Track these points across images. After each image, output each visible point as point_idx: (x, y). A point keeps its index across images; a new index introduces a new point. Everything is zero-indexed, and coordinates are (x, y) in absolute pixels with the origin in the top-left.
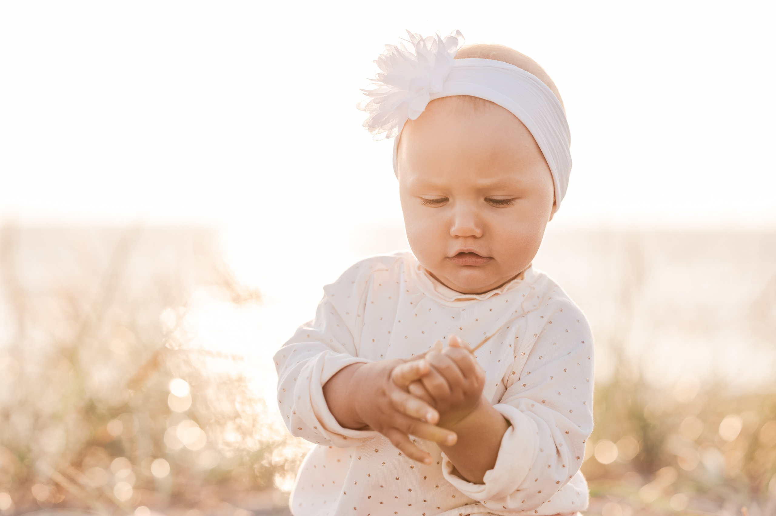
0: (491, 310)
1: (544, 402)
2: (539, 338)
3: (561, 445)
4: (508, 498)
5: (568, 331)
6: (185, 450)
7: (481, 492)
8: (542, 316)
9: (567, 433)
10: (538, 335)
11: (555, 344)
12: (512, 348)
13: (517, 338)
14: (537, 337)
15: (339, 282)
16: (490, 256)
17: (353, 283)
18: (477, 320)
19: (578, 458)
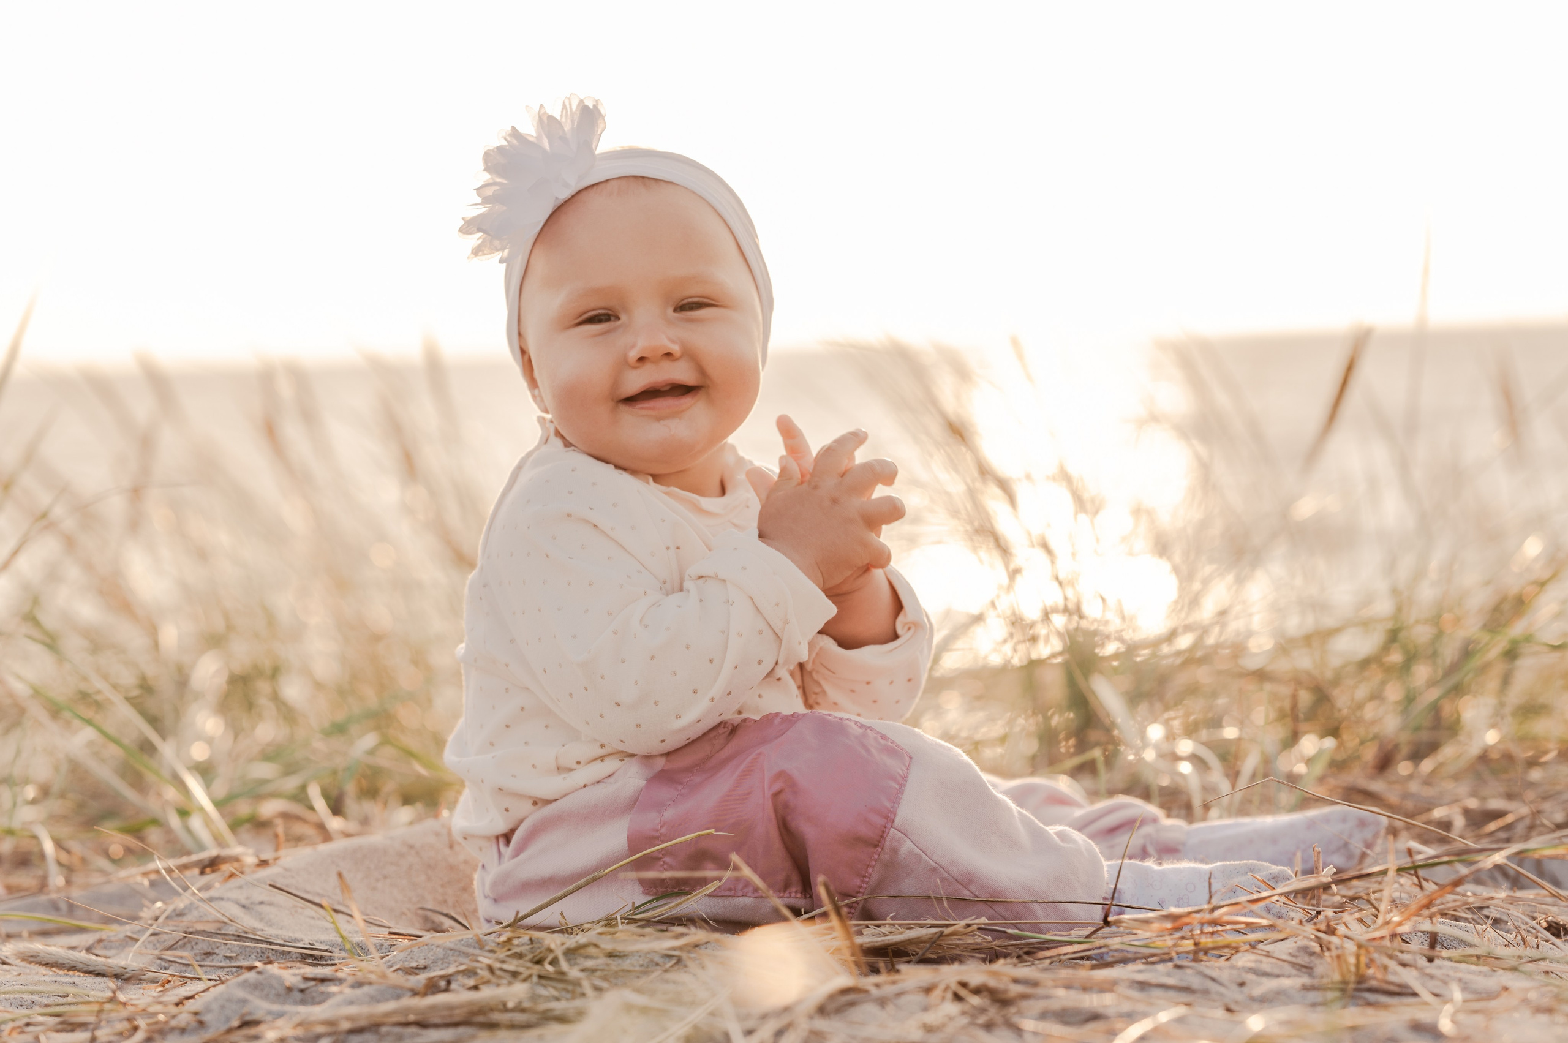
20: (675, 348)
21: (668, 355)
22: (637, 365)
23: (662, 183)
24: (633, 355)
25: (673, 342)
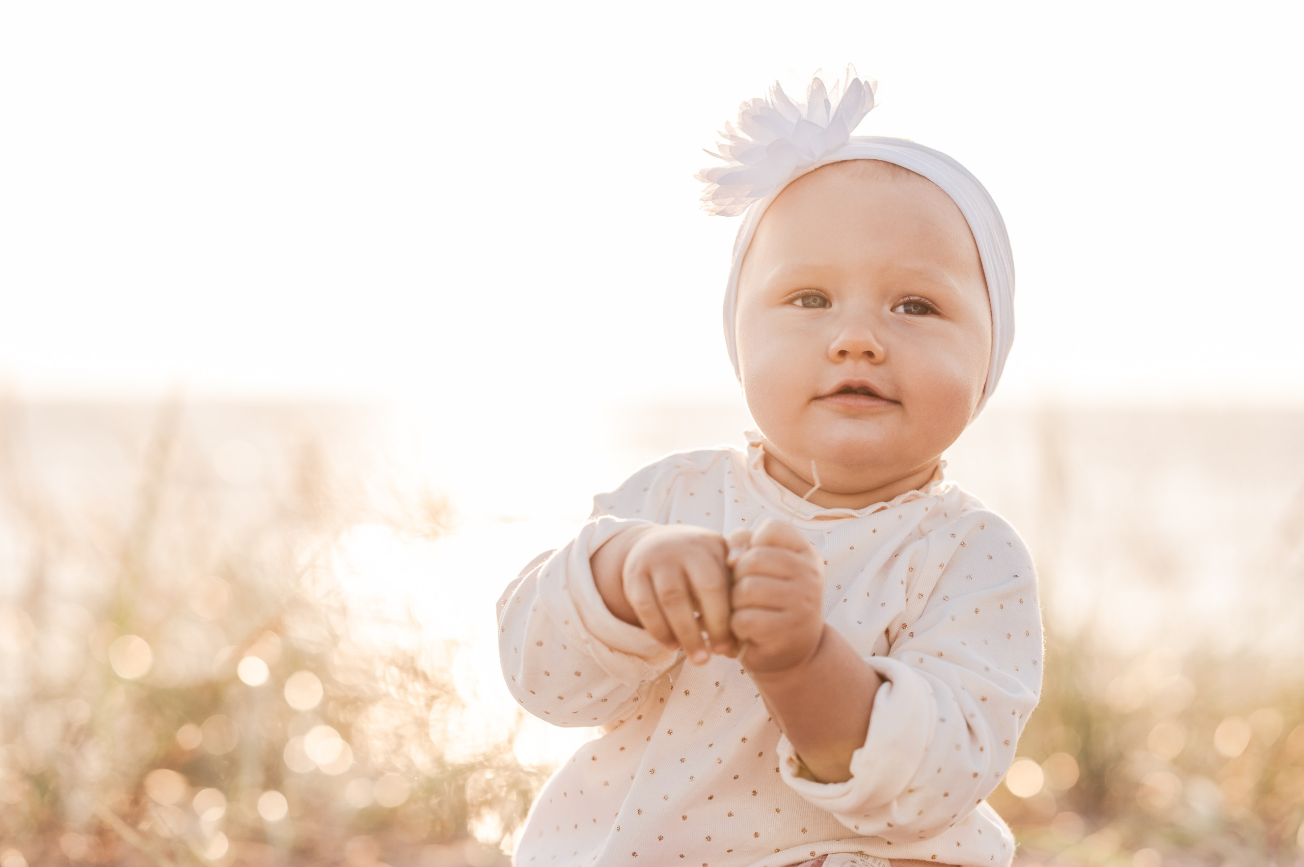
0: (874, 531)
1: (942, 655)
2: (946, 569)
3: (972, 716)
4: (895, 805)
5: (991, 558)
6: (317, 774)
7: (846, 794)
8: (953, 534)
9: (984, 699)
10: (945, 565)
11: (970, 577)
12: (904, 586)
13: (911, 569)
14: (944, 568)
15: (622, 489)
16: (895, 398)
17: (646, 490)
18: (852, 548)
19: (1007, 743)
20: (878, 349)
21: (870, 354)
22: (839, 359)
23: (914, 176)
24: (835, 346)
25: (878, 341)
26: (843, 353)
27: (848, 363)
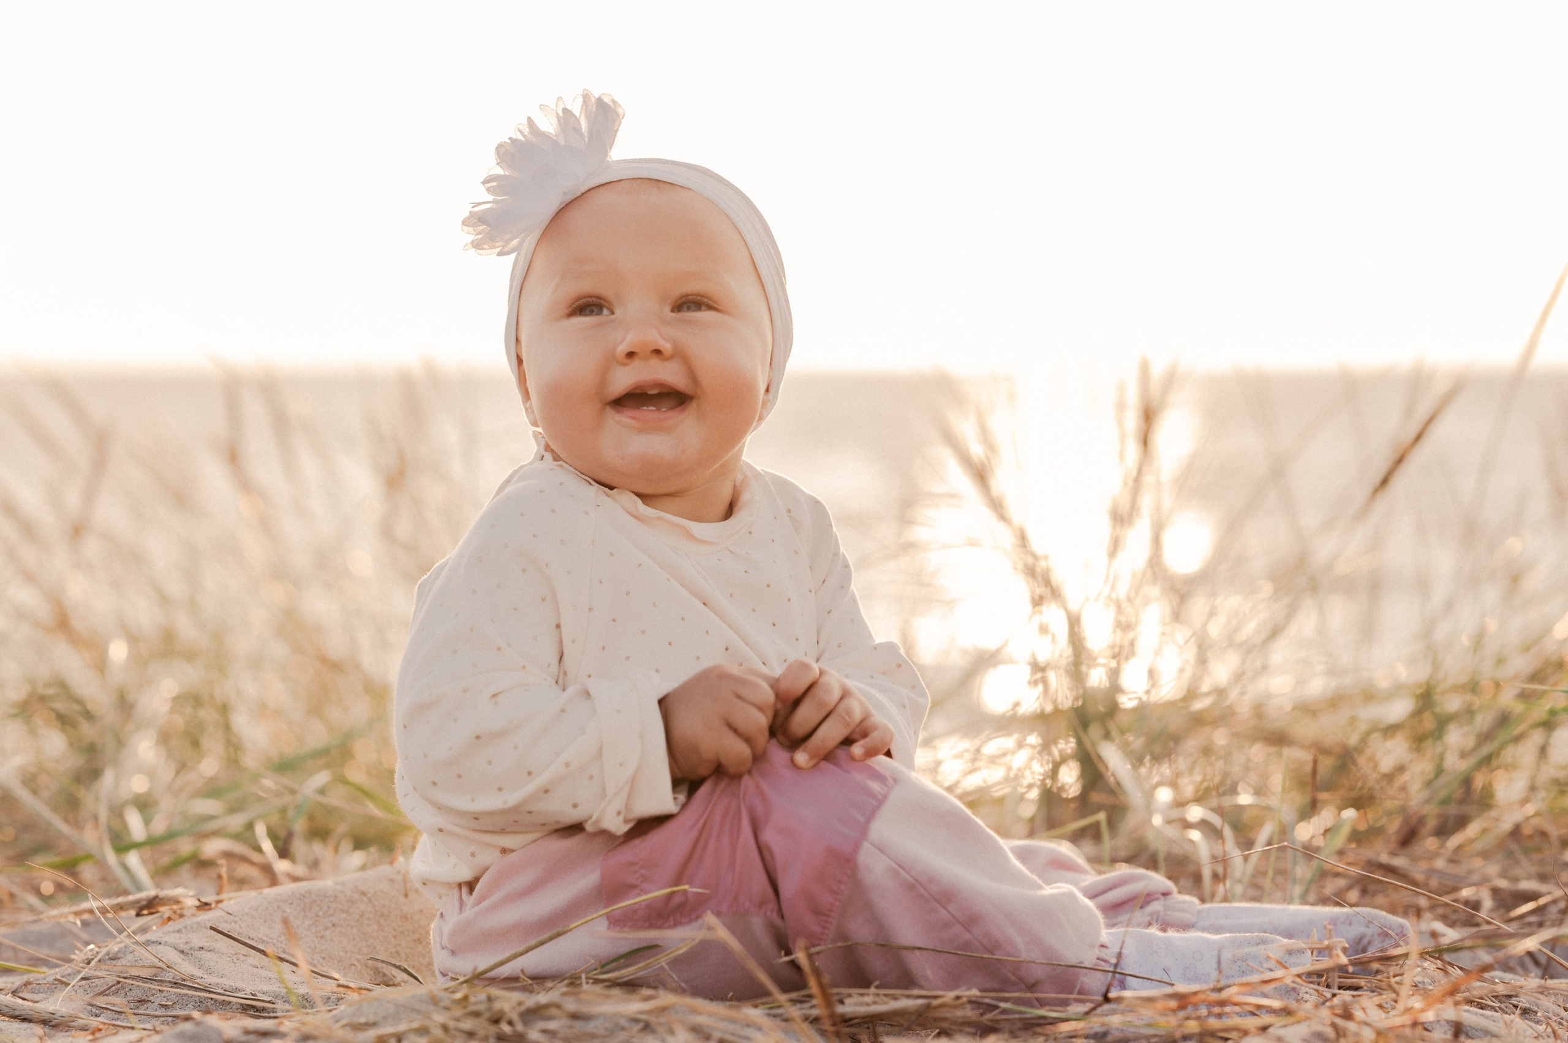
20: (666, 346)
25: (664, 339)
26: (631, 355)
27: (637, 363)
